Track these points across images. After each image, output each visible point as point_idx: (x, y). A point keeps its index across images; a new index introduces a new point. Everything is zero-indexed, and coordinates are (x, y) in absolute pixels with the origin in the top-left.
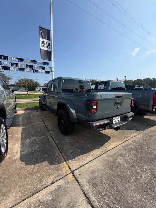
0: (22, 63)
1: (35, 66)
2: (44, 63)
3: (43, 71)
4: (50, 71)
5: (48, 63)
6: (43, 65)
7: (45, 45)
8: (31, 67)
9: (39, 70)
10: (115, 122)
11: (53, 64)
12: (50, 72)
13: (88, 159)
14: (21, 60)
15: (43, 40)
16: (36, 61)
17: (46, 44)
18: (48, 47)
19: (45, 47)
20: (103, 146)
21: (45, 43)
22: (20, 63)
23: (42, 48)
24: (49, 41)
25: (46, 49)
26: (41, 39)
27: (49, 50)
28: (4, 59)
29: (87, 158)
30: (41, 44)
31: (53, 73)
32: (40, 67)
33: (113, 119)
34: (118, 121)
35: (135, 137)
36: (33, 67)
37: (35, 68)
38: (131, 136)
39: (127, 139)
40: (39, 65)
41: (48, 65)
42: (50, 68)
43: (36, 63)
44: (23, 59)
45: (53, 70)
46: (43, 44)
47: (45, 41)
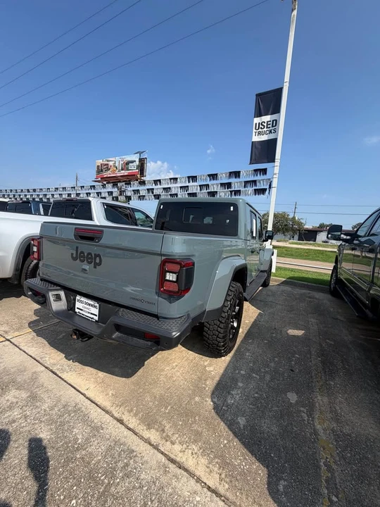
0: (215, 182)
1: (236, 184)
2: (256, 171)
3: (251, 190)
4: (268, 187)
5: (265, 171)
6: (252, 178)
8: (229, 185)
9: (243, 190)
10: (81, 312)
11: (275, 168)
12: (268, 190)
13: (33, 349)
14: (214, 176)
15: (261, 120)
16: (239, 173)
17: (267, 124)
18: (270, 132)
19: (265, 133)
20: (77, 364)
21: (265, 124)
22: (211, 183)
23: (256, 138)
24: (275, 117)
25: (265, 138)
26: (257, 120)
27: (272, 136)
28: (193, 182)
29: (36, 347)
30: (254, 130)
31: (274, 191)
32: (246, 183)
33: (77, 298)
34: (92, 314)
35: (167, 462)
36: (233, 185)
37: (235, 187)
38: (173, 443)
39: (133, 422)
40: (243, 178)
41: (266, 174)
42: (269, 179)
43: (239, 177)
44: (217, 174)
45: (275, 184)
46: (260, 130)
47: (267, 118)
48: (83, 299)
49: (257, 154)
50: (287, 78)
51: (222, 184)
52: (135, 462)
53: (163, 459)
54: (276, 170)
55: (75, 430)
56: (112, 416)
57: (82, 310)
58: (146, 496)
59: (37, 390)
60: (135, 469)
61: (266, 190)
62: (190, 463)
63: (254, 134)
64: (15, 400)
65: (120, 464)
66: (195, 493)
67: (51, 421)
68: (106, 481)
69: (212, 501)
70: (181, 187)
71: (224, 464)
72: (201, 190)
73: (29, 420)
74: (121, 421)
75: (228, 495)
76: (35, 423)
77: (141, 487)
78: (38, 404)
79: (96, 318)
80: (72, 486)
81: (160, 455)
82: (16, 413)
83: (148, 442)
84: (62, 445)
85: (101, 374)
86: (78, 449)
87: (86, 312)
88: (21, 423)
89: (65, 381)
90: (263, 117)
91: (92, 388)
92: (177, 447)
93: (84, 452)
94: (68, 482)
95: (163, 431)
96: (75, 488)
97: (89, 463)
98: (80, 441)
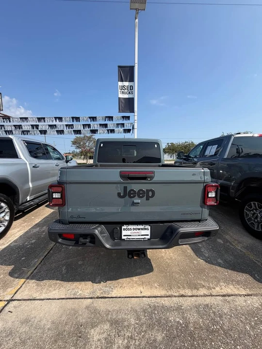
0: (95, 123)
1: (111, 125)
2: (123, 117)
3: (121, 129)
4: (131, 128)
5: (128, 118)
6: (121, 122)
7: (126, 91)
8: (106, 126)
9: (116, 129)
11: (135, 117)
12: (132, 130)
13: (54, 292)
14: (93, 119)
15: (123, 84)
16: (112, 117)
17: (127, 88)
18: (130, 93)
19: (126, 93)
21: (126, 87)
22: (92, 123)
23: (121, 96)
24: (131, 84)
25: (126, 96)
26: (120, 84)
27: (131, 96)
28: (76, 121)
29: (55, 290)
30: (119, 90)
31: (136, 131)
32: (118, 124)
33: (123, 227)
34: (142, 235)
35: (224, 298)
36: (108, 126)
37: (110, 127)
38: (214, 288)
39: (188, 292)
40: (115, 122)
41: (129, 119)
42: (132, 123)
43: (112, 120)
44: (96, 117)
45: (136, 127)
46: (123, 90)
47: (126, 84)
48: (130, 227)
49: (123, 106)
50: (136, 61)
51: (100, 125)
52: (215, 308)
53: (221, 298)
54: (136, 118)
55: (170, 319)
56: (175, 296)
57: (130, 236)
58: (237, 318)
59: (110, 316)
60: (219, 311)
61: (130, 130)
62: (229, 291)
63: (119, 92)
64: (105, 335)
65: (212, 315)
66: (246, 301)
67: (151, 327)
68: (218, 327)
69: (252, 299)
70: (66, 125)
71: (238, 283)
72: (84, 128)
73: (136, 338)
74: (182, 296)
75: (252, 292)
76: (144, 335)
77: (231, 316)
78: (126, 323)
79: (149, 237)
80: (211, 344)
81: (218, 297)
82: (120, 342)
83: (205, 296)
84: (177, 331)
85: (135, 279)
86: (187, 326)
87: (136, 235)
88: (134, 344)
89: (120, 297)
90: (124, 82)
91: (142, 290)
92: (218, 289)
93: (191, 325)
94: (207, 344)
95: (204, 286)
96: (213, 343)
97: (201, 327)
98: (181, 321)
